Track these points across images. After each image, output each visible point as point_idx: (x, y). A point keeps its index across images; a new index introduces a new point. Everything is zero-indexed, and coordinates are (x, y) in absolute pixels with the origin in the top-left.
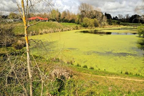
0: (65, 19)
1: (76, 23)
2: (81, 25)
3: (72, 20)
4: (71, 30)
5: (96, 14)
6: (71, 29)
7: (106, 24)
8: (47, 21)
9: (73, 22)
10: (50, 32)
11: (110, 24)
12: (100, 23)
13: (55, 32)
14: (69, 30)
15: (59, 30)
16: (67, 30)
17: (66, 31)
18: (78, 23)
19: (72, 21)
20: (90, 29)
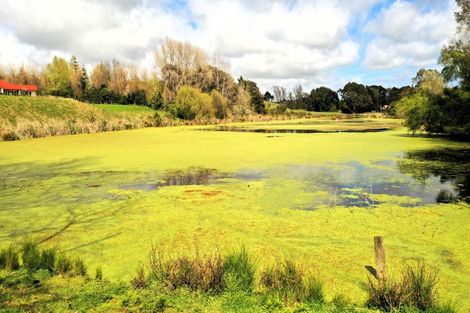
0: (109, 90)
1: (150, 106)
2: (169, 113)
3: (134, 95)
4: (135, 127)
5: (215, 79)
6: (138, 125)
7: (248, 111)
8: (34, 94)
9: (138, 103)
10: (54, 134)
11: (259, 112)
12: (230, 106)
13: (73, 132)
14: (128, 127)
15: (89, 125)
16: (121, 125)
17: (119, 129)
18: (159, 107)
19: (136, 98)
20: (206, 124)
